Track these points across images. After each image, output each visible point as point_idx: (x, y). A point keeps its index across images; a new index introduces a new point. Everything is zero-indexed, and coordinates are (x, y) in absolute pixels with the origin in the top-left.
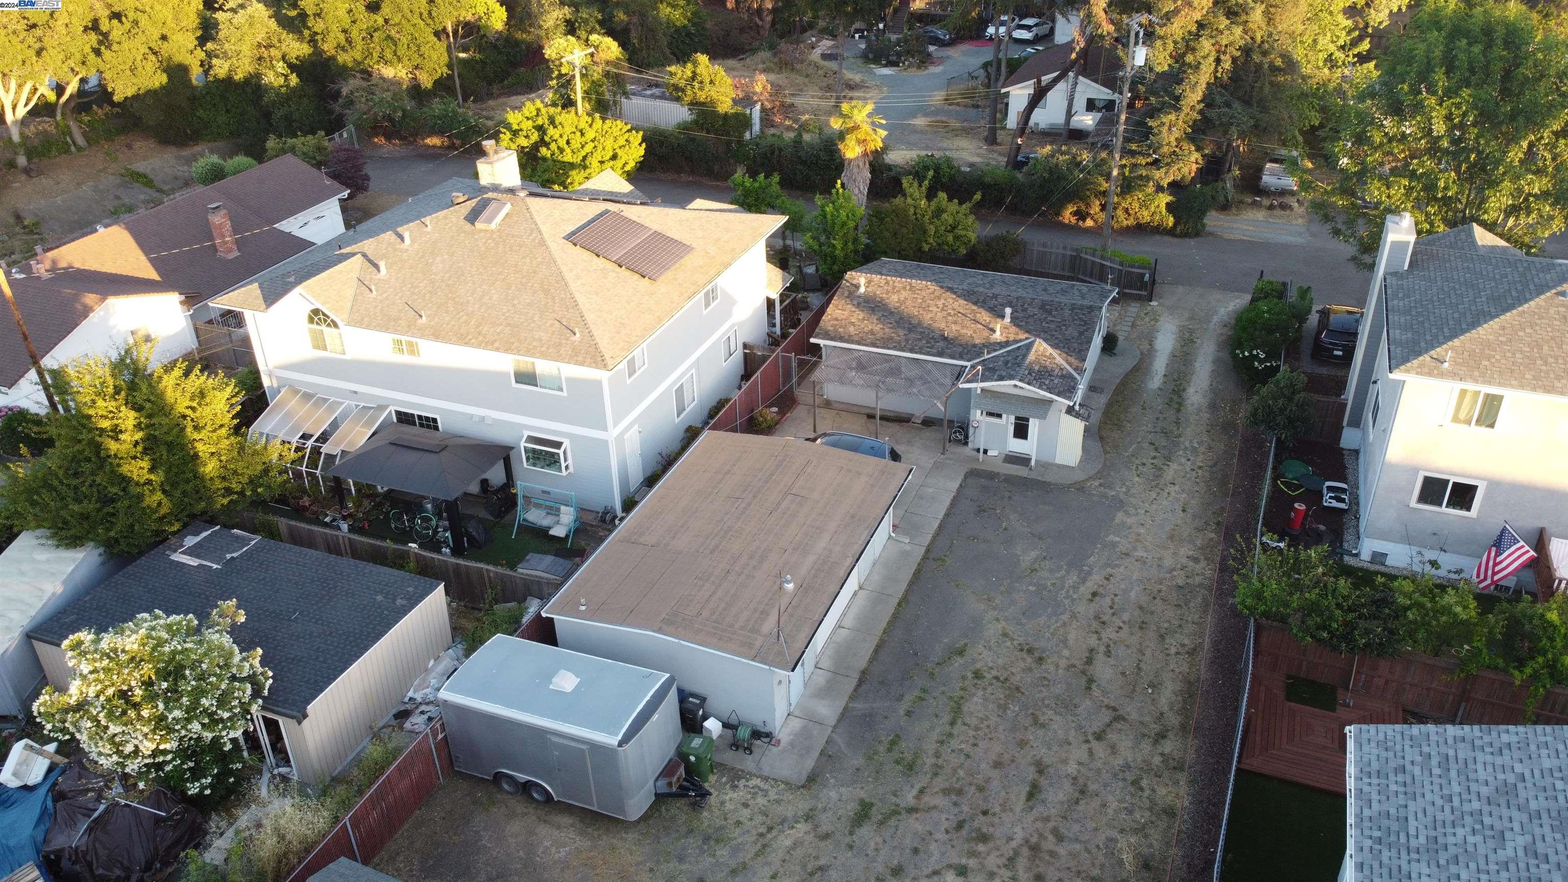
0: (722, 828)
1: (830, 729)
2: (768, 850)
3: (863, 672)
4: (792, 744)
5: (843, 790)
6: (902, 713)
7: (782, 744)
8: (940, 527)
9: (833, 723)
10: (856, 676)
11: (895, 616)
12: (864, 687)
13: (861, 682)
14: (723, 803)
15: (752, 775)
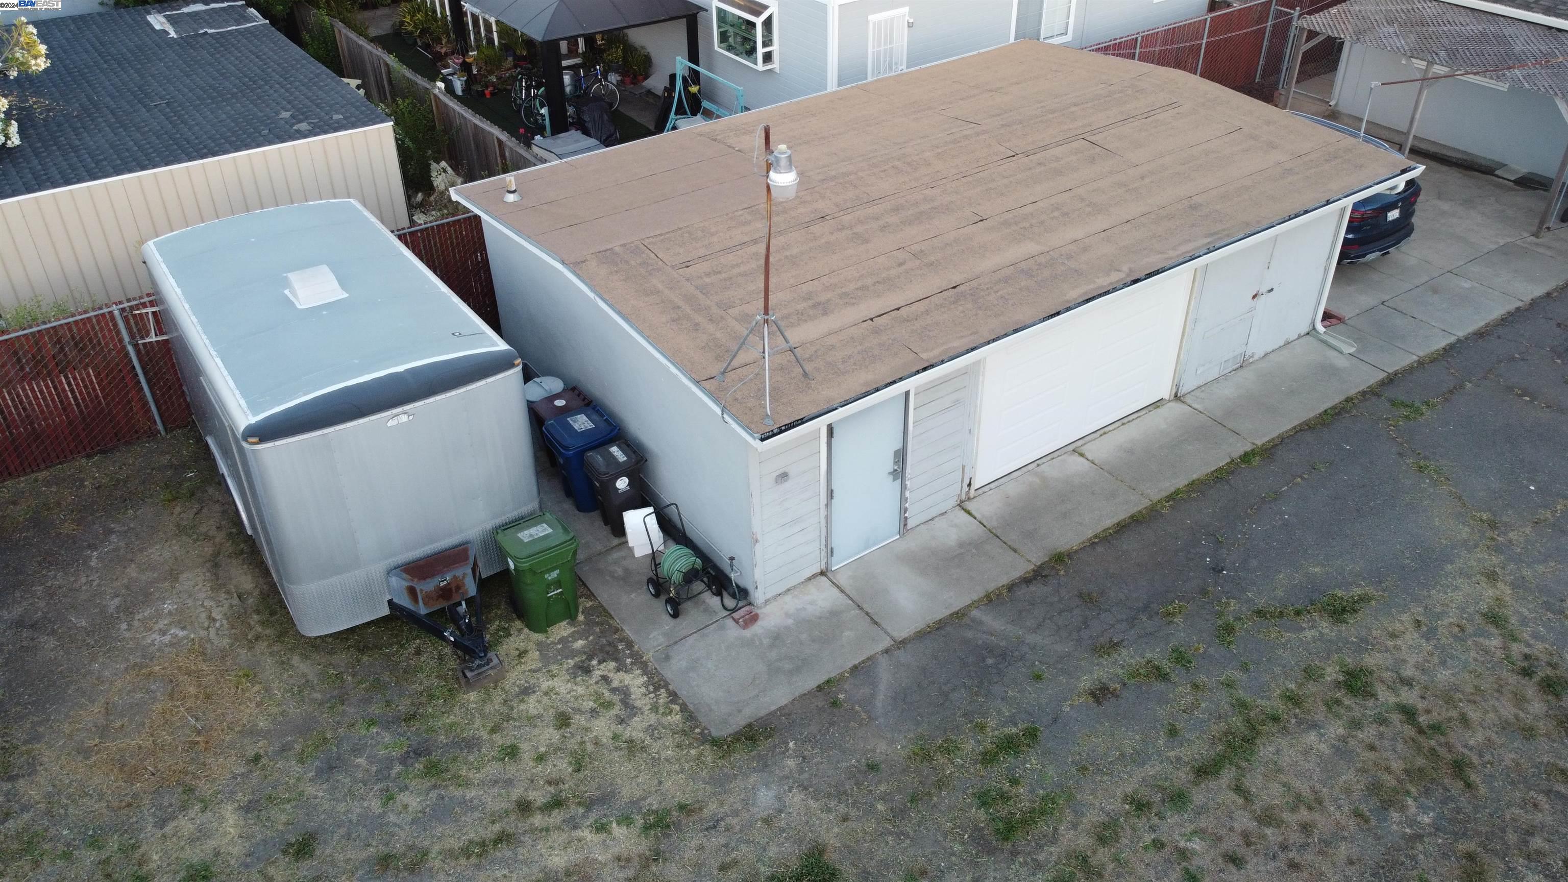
0: (472, 744)
1: (887, 643)
2: (504, 852)
3: (1059, 558)
4: (777, 637)
5: (796, 798)
6: (1086, 682)
7: (757, 629)
8: (1448, 350)
9: (903, 633)
10: (1037, 557)
11: (1219, 477)
12: (1037, 589)
13: (1038, 575)
14: (526, 691)
15: (640, 662)
